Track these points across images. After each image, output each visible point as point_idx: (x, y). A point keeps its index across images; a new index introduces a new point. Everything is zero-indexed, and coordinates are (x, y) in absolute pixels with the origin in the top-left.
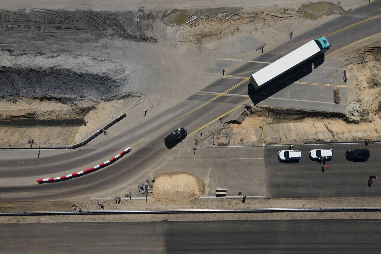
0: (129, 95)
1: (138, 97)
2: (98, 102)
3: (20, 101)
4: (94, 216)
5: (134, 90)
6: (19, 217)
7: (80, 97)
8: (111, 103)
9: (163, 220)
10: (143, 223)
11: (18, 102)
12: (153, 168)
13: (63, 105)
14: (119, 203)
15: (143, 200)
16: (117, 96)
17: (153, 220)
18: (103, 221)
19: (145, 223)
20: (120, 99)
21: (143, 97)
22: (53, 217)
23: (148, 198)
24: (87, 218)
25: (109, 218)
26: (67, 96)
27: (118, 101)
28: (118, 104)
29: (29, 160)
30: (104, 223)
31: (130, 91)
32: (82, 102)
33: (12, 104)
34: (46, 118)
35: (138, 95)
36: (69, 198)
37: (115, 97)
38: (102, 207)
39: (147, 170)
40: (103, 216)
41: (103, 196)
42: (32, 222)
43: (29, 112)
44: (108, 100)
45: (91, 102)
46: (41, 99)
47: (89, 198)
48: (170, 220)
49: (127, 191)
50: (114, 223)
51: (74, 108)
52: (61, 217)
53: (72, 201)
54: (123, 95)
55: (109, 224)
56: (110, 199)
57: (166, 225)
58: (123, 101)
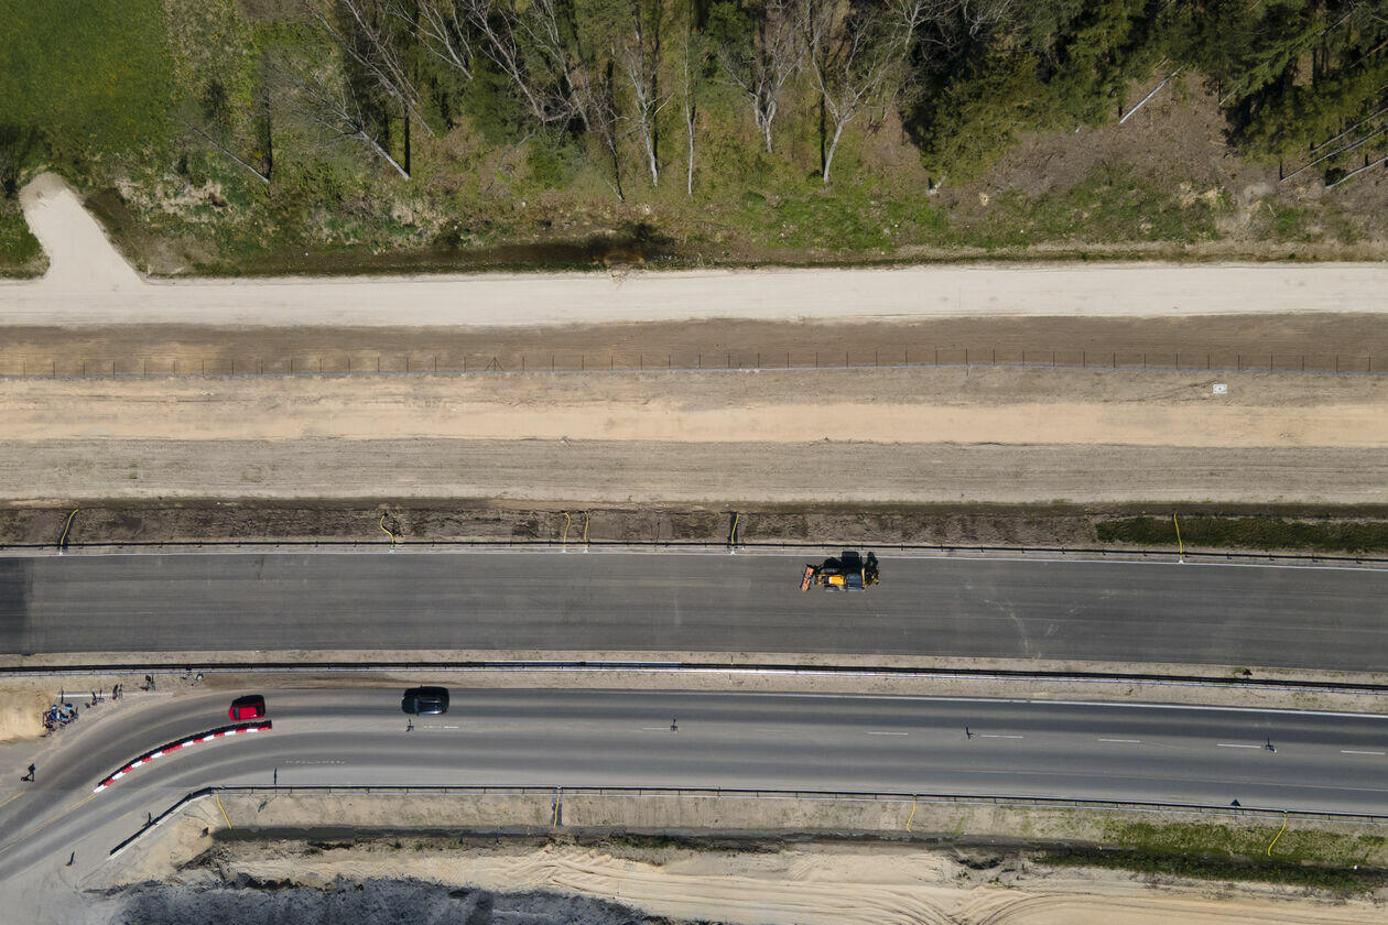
0: (108, 894)
1: (90, 891)
2: (170, 879)
3: (329, 880)
4: (165, 662)
5: (97, 906)
6: (302, 660)
7: (204, 890)
8: (144, 877)
9: (32, 657)
10: (66, 651)
11: (334, 876)
12: (54, 751)
13: (247, 871)
14: (116, 687)
15: (69, 693)
16: (132, 893)
17: (50, 656)
18: (146, 653)
19: (65, 649)
20: (126, 886)
21: (81, 890)
22: (239, 661)
23: (60, 696)
24: (176, 658)
25: (135, 659)
26: (230, 891)
27: (130, 881)
28: (131, 877)
29: (292, 766)
30: (144, 650)
31: (106, 903)
32: (202, 879)
33: (346, 873)
34: (286, 844)
35: (91, 895)
36: (211, 694)
37: (136, 889)
38: (148, 679)
39: (65, 748)
40: (148, 662)
41: (145, 699)
42: (278, 653)
43: (314, 858)
44: (151, 884)
45: (183, 878)
46: (287, 883)
47: (175, 696)
48: (16, 656)
49: (101, 708)
50: (126, 650)
51: (225, 867)
52: (226, 661)
53: (208, 690)
54: (118, 895)
55: (133, 648)
56: (134, 694)
57: (26, 648)
58: (122, 883)
